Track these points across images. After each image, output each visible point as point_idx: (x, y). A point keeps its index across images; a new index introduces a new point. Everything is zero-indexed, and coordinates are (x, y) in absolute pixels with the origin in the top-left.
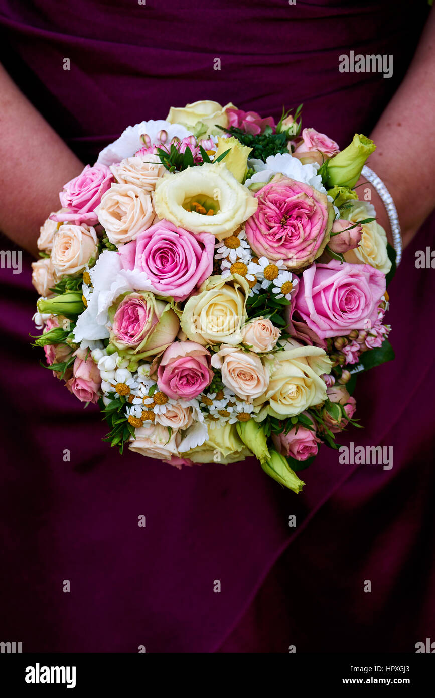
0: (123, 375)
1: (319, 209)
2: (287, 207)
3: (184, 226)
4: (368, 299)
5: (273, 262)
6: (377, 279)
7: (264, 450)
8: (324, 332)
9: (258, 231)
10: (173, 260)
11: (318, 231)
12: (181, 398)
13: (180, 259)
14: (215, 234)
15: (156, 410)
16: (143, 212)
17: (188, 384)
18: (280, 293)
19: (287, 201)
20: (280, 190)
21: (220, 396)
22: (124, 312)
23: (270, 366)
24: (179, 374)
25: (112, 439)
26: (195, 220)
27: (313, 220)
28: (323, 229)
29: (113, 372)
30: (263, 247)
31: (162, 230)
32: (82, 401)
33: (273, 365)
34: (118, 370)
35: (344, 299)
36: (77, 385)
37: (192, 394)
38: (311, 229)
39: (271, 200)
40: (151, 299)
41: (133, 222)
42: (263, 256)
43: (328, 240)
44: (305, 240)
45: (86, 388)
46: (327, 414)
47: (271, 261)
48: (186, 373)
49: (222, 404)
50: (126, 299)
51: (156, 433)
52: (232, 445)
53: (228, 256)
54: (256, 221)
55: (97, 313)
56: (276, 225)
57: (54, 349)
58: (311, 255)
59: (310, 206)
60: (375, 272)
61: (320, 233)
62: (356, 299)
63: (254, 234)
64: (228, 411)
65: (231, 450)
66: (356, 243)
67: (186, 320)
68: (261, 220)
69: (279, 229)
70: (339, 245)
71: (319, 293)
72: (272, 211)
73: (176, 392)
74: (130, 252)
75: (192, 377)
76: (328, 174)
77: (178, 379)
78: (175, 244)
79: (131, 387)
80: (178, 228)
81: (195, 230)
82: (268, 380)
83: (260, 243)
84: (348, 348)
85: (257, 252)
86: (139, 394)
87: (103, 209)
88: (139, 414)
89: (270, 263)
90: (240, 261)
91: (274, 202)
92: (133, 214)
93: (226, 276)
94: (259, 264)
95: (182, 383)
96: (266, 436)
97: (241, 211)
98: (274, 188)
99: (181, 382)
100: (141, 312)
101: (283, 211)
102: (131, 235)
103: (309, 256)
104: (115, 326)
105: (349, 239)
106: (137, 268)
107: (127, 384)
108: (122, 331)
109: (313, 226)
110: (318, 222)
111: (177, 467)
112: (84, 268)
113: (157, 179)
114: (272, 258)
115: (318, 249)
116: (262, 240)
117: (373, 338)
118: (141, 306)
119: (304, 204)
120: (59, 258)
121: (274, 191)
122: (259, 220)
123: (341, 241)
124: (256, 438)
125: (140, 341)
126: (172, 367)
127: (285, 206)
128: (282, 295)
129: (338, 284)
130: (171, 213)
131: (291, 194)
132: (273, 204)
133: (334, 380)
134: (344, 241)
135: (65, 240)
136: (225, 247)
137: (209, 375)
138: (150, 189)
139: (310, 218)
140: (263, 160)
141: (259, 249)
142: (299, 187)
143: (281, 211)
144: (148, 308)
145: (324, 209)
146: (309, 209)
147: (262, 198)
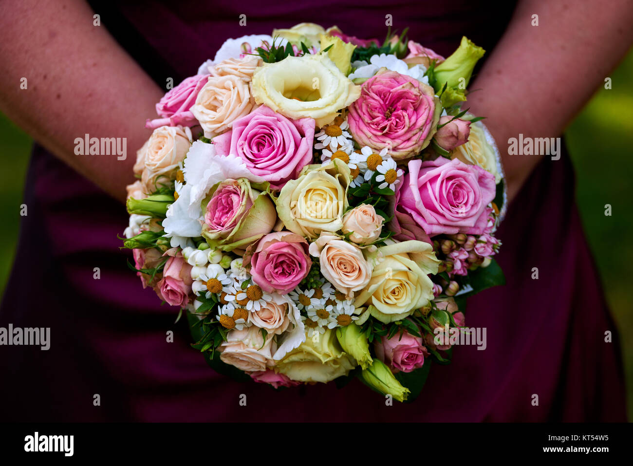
0: (215, 271)
1: (425, 100)
2: (391, 98)
3: (283, 111)
4: (477, 196)
5: (376, 152)
6: (486, 181)
7: (365, 353)
8: (430, 226)
9: (360, 121)
10: (270, 145)
11: (425, 121)
12: (276, 291)
13: (277, 142)
14: (315, 119)
15: (249, 306)
16: (239, 100)
17: (284, 274)
18: (384, 181)
19: (391, 90)
20: (384, 81)
21: (318, 294)
22: (218, 203)
23: (372, 261)
24: (275, 260)
25: (203, 345)
26: (294, 106)
27: (419, 111)
28: (430, 120)
29: (205, 268)
30: (366, 136)
31: (259, 115)
32: (171, 305)
33: (376, 259)
34: (210, 266)
35: (451, 191)
36: (166, 287)
37: (288, 285)
38: (417, 120)
39: (375, 90)
40: (246, 184)
41: (229, 109)
42: (366, 145)
43: (434, 132)
44: (410, 129)
45: (175, 288)
46: (434, 319)
47: (374, 151)
48: (281, 259)
49: (321, 302)
50: (219, 188)
51: (249, 337)
52: (331, 351)
53: (329, 145)
54: (359, 111)
55: (189, 204)
56: (379, 115)
57: (144, 256)
58: (417, 145)
59: (416, 96)
60: (484, 173)
61: (426, 123)
62: (465, 194)
63: (356, 124)
64: (327, 311)
65: (329, 356)
66: (464, 137)
67: (283, 205)
68: (364, 110)
69: (384, 119)
70: (446, 138)
71: (425, 185)
72: (375, 102)
73: (271, 281)
74: (226, 141)
75: (289, 266)
76: (434, 77)
77: (273, 266)
78: (273, 129)
79: (223, 283)
80: (276, 113)
81: (295, 115)
82: (370, 272)
83: (362, 131)
84: (455, 254)
85: (360, 142)
86: (231, 290)
87: (199, 104)
88: (231, 313)
89: (373, 153)
90: (341, 149)
91: (379, 93)
92: (230, 101)
93: (327, 164)
94: (362, 154)
95: (277, 272)
96: (368, 342)
97: (343, 97)
98: (378, 79)
99: (276, 270)
100: (235, 198)
101: (387, 103)
102: (228, 123)
103: (414, 146)
104: (207, 216)
105: (456, 131)
106: (232, 153)
107: (219, 279)
108: (215, 221)
109: (419, 116)
110: (424, 113)
111: (273, 385)
112: (178, 168)
113: (255, 69)
114: (375, 147)
115: (425, 140)
116: (365, 130)
117: (482, 245)
118: (236, 193)
119: (410, 94)
120: (151, 157)
121: (378, 82)
122: (362, 111)
123: (448, 133)
124: (357, 342)
125: (233, 226)
126: (266, 252)
127: (390, 97)
128: (386, 184)
129: (446, 174)
130: (269, 97)
131: (396, 85)
132: (377, 95)
133: (441, 290)
134: (452, 133)
135: (160, 139)
136: (326, 136)
137: (307, 264)
138: (248, 79)
139: (416, 110)
140: (366, 61)
141: (362, 138)
142: (404, 79)
143: (385, 102)
144: (242, 192)
145: (431, 101)
146: (415, 99)
147: (365, 88)
